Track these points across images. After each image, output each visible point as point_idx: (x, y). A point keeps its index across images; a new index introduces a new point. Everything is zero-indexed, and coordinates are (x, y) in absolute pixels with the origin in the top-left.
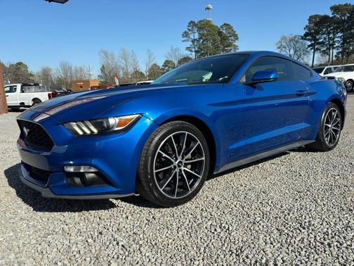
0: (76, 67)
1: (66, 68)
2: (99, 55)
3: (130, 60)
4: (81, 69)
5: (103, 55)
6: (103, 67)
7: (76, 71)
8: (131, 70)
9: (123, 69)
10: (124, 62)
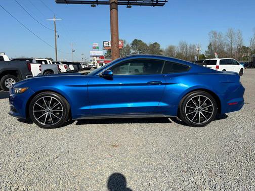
0: (191, 45)
1: (183, 46)
2: (209, 35)
3: (236, 38)
4: (194, 46)
5: (212, 34)
6: (210, 44)
7: (190, 47)
8: (235, 46)
9: (228, 45)
10: (229, 39)
